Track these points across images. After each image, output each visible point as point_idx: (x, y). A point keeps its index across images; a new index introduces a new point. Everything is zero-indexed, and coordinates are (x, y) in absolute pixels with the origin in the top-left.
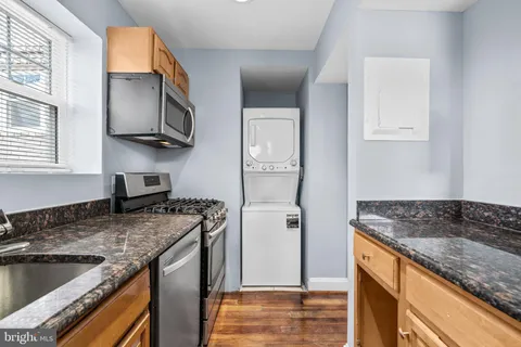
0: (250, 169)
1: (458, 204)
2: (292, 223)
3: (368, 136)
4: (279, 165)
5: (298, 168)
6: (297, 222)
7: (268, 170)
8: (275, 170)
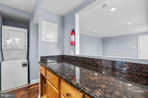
0: (6, 48)
1: (63, 56)
2: (24, 65)
3: (43, 40)
4: (19, 47)
5: (27, 48)
6: (26, 65)
7: (14, 48)
8: (17, 48)
